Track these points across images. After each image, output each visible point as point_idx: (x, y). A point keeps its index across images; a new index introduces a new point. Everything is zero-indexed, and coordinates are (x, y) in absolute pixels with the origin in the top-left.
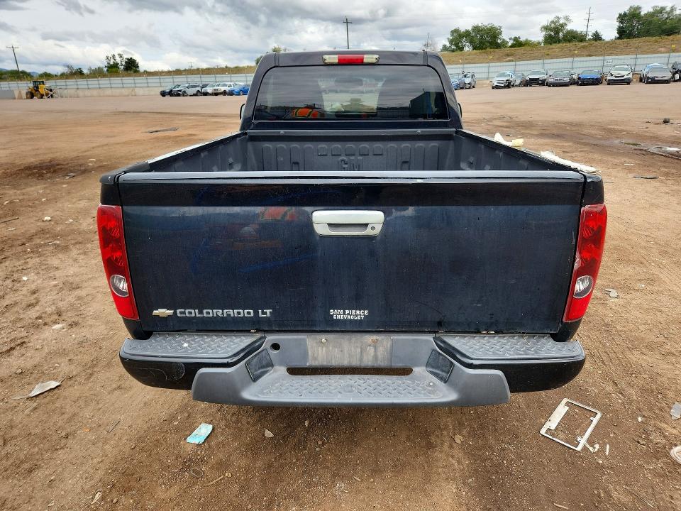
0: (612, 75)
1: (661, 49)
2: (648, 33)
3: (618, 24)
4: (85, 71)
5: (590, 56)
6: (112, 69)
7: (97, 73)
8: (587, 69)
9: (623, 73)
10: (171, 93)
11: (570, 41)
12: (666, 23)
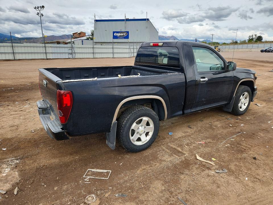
4: (238, 42)
6: (251, 40)
7: (244, 43)
10: (266, 51)
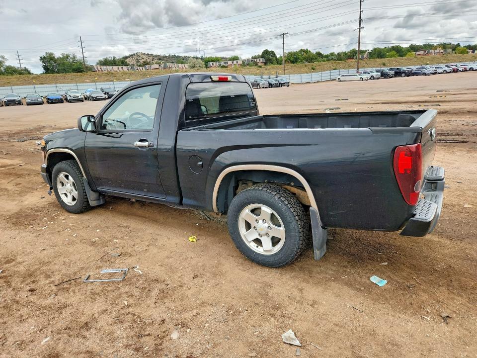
0: (70, 96)
1: (86, 80)
2: (65, 71)
3: (42, 63)
5: (42, 84)
8: (51, 92)
9: (77, 95)
11: (12, 74)
12: (73, 65)
